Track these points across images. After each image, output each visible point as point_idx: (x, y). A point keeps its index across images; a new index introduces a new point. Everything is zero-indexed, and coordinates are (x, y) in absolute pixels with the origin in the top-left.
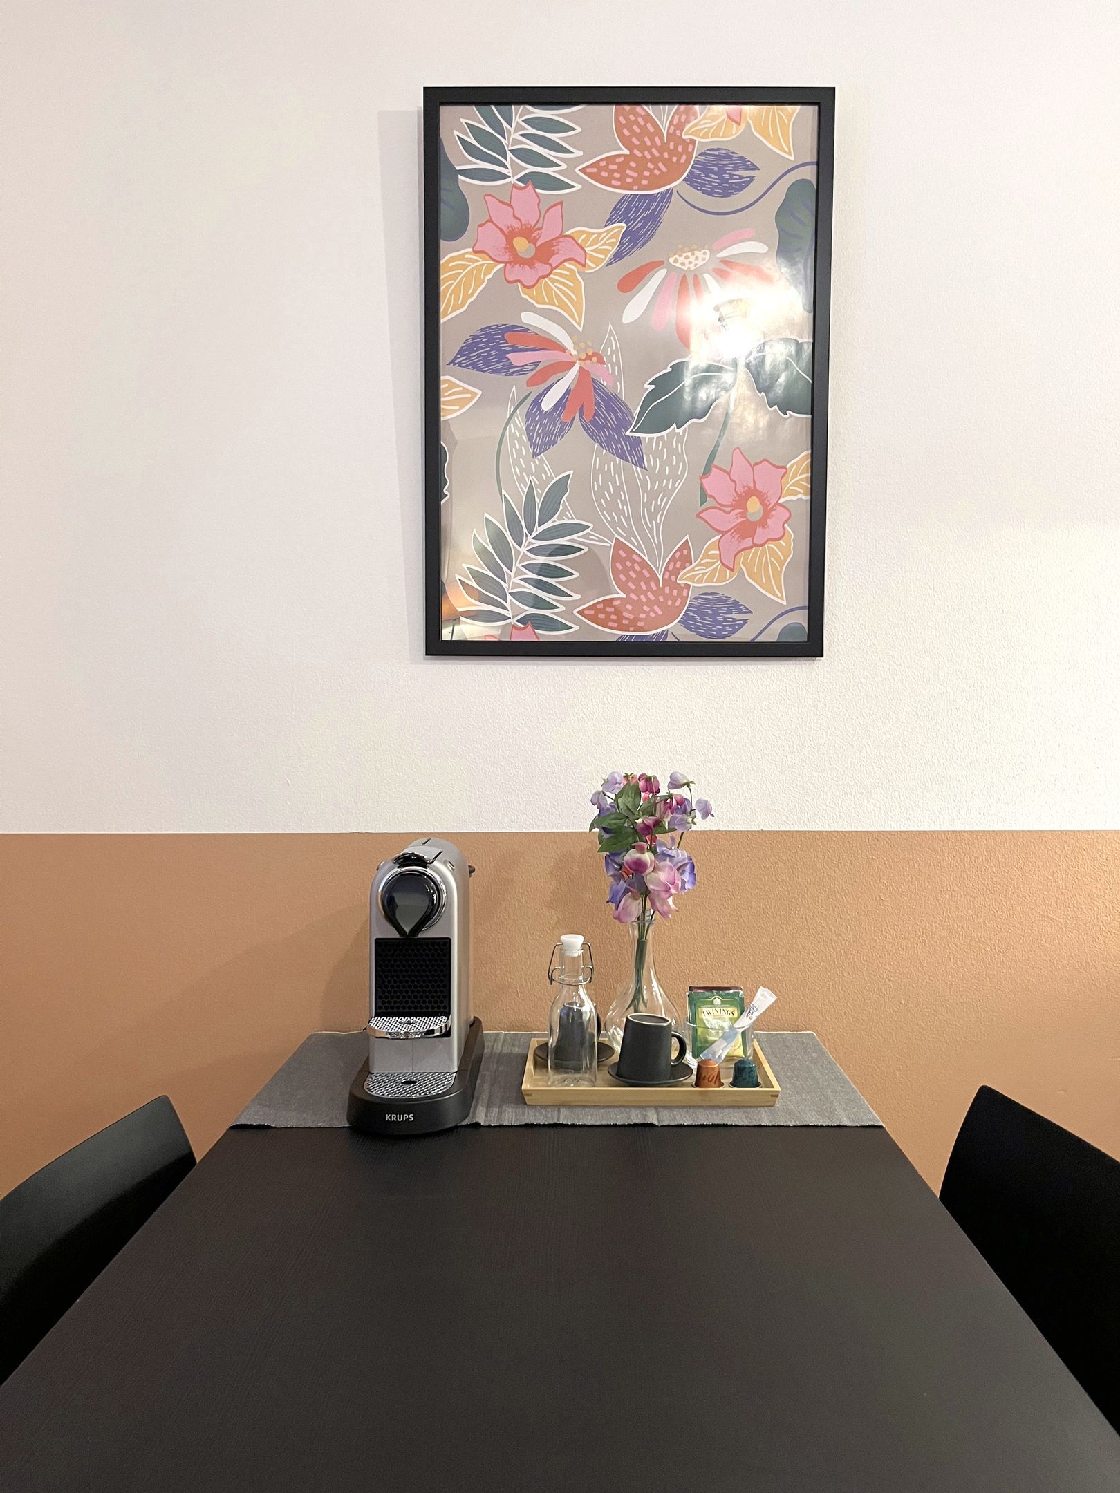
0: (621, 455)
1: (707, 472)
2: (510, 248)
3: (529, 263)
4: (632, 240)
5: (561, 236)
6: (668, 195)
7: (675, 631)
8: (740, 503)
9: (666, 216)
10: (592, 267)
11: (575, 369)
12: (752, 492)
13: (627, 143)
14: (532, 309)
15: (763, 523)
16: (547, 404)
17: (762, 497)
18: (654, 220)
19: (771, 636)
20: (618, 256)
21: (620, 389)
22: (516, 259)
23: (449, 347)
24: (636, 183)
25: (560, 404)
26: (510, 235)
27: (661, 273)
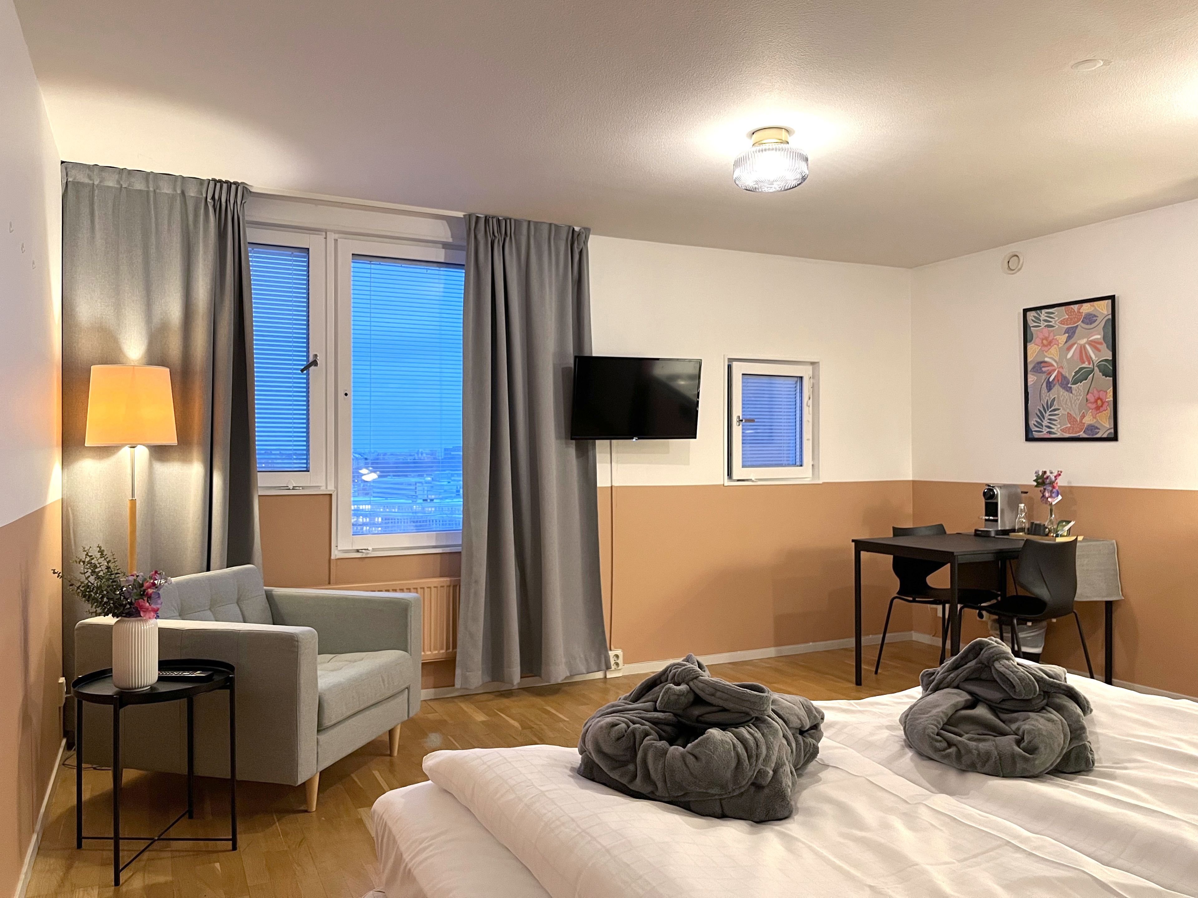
0: (1067, 391)
1: (1087, 394)
2: (1042, 342)
3: (1046, 346)
4: (1069, 338)
5: (1053, 339)
6: (1077, 326)
7: (1082, 435)
8: (1096, 401)
9: (1077, 331)
10: (1060, 345)
11: (1056, 371)
12: (1099, 398)
13: (1068, 315)
14: (1047, 357)
15: (1102, 406)
16: (1051, 380)
17: (1101, 400)
18: (1074, 332)
19: (1105, 436)
20: (1066, 342)
21: (1067, 375)
22: (1044, 345)
23: (1030, 367)
24: (1070, 324)
25: (1054, 379)
26: (1043, 340)
27: (1076, 345)
